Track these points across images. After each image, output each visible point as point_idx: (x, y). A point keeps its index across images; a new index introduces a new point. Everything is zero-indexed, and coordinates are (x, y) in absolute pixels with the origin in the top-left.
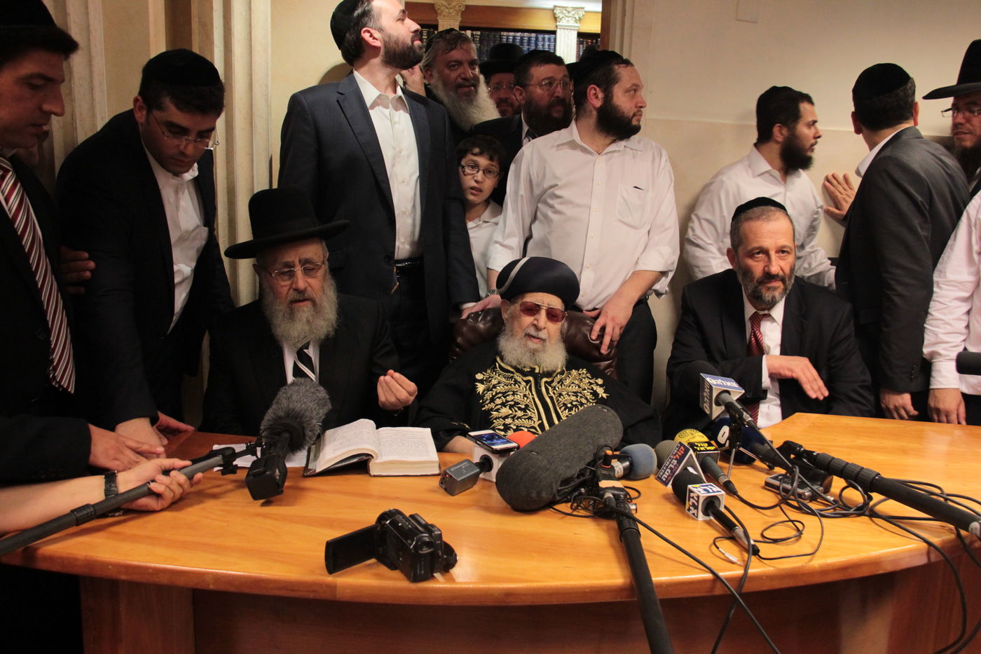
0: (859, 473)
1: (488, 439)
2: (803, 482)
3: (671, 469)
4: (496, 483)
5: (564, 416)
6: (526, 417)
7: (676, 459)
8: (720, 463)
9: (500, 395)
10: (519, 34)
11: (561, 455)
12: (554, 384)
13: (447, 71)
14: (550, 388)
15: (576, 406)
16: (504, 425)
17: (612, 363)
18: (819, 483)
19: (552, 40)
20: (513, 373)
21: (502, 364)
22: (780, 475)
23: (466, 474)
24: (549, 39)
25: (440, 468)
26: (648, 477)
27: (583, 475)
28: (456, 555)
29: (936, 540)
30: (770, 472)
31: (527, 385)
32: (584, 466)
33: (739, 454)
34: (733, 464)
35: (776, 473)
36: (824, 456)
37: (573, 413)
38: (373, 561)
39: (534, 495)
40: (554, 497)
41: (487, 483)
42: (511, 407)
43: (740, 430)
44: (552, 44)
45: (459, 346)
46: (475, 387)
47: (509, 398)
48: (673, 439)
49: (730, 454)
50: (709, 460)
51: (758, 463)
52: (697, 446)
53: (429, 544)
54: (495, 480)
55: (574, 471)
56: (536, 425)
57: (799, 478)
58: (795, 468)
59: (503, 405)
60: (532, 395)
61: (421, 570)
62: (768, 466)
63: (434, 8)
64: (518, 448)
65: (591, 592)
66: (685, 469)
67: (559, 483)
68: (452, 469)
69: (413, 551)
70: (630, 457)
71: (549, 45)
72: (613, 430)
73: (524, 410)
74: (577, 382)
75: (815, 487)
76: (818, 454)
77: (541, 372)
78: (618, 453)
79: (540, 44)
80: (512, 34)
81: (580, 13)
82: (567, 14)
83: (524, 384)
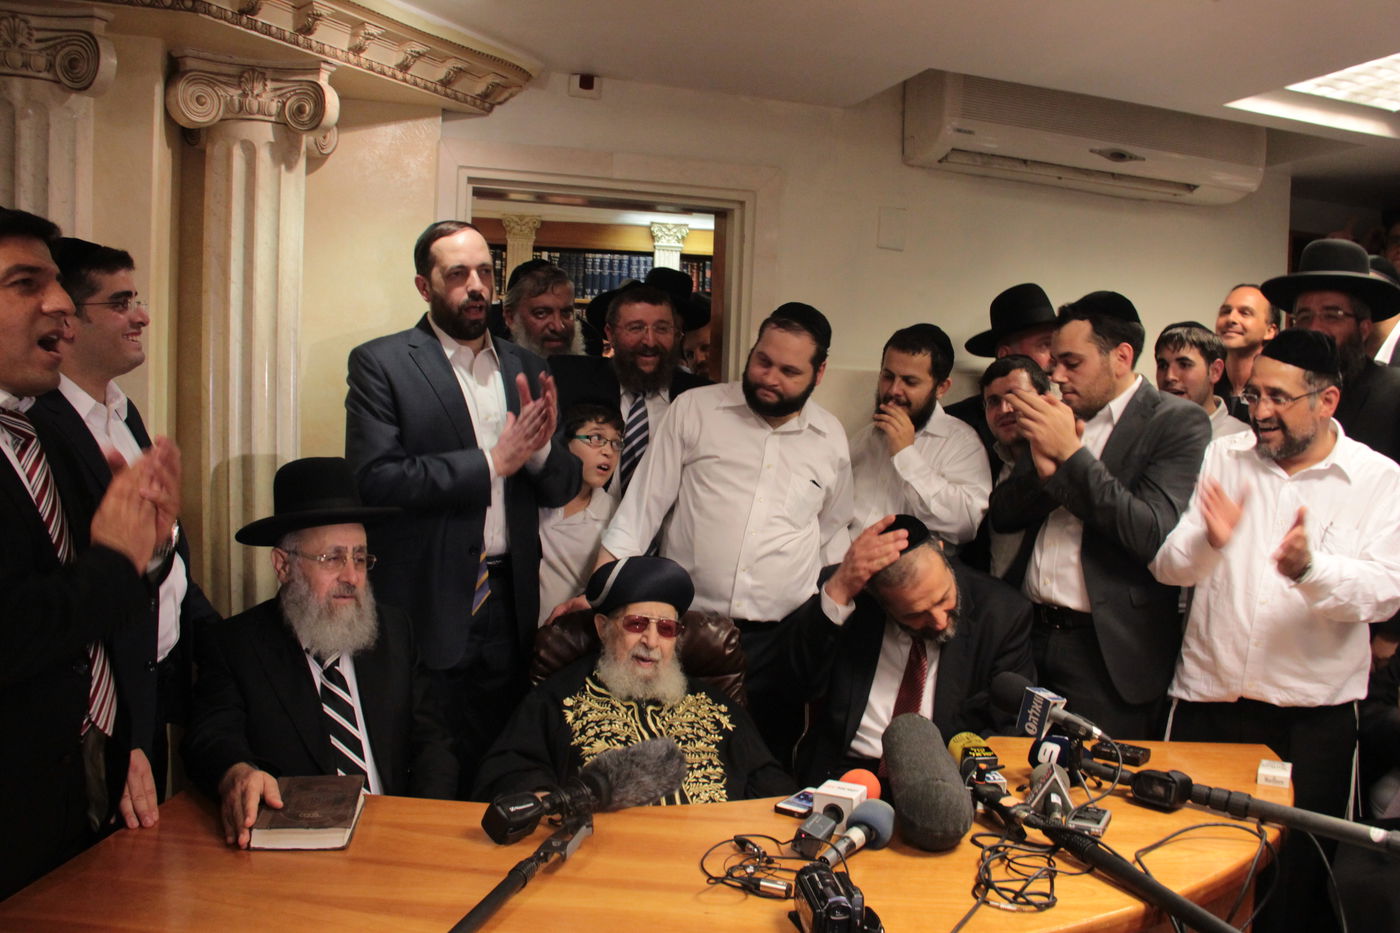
9: (592, 725)
10: (608, 256)
12: (662, 714)
13: (531, 318)
14: (658, 717)
15: (692, 740)
19: (649, 263)
20: (609, 697)
21: (594, 687)
24: (646, 263)
31: (628, 710)
42: (607, 739)
46: (563, 716)
47: (606, 728)
59: (598, 736)
60: (636, 722)
63: (501, 225)
74: (693, 709)
79: (634, 268)
80: (599, 256)
81: (684, 230)
82: (667, 232)
83: (625, 709)
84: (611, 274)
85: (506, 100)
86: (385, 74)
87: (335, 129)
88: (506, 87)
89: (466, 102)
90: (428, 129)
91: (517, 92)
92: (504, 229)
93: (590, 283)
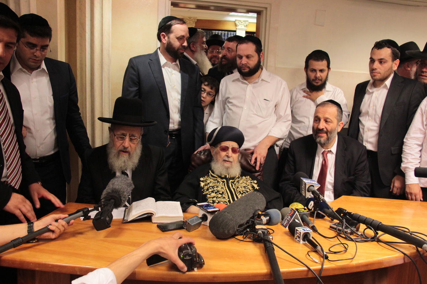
0: (372, 222)
1: (205, 207)
2: (347, 226)
3: (288, 220)
4: (209, 226)
6: (223, 197)
7: (290, 216)
8: (309, 218)
9: (211, 188)
10: (220, 32)
11: (238, 214)
12: (235, 183)
14: (233, 184)
15: (245, 193)
16: (213, 201)
17: (261, 173)
18: (354, 227)
20: (217, 178)
21: (212, 174)
22: (337, 223)
23: (195, 222)
25: (183, 218)
26: (277, 224)
27: (248, 223)
29: (407, 252)
30: (332, 222)
31: (223, 183)
32: (249, 219)
33: (318, 213)
34: (316, 218)
35: (334, 222)
36: (356, 214)
37: (243, 195)
39: (226, 232)
40: (235, 232)
41: (205, 227)
42: (216, 193)
43: (318, 203)
45: (193, 166)
46: (200, 184)
47: (215, 189)
48: (289, 207)
49: (314, 214)
50: (305, 216)
51: (326, 218)
52: (299, 210)
54: (208, 225)
55: (244, 221)
56: (227, 201)
57: (345, 224)
58: (344, 220)
59: (212, 192)
60: (225, 187)
62: (331, 219)
64: (219, 210)
65: (252, 276)
66: (294, 220)
67: (238, 226)
70: (269, 215)
72: (262, 202)
73: (222, 194)
74: (245, 182)
75: (352, 229)
76: (353, 214)
77: (229, 177)
78: (264, 213)
81: (247, 23)
82: (241, 23)
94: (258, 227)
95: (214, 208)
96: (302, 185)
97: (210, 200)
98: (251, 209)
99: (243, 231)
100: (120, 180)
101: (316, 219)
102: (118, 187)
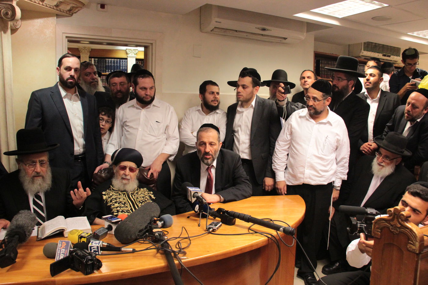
0: (244, 216)
1: (110, 218)
4: (115, 235)
5: (140, 205)
6: (125, 206)
9: (114, 199)
10: (113, 60)
11: (138, 221)
12: (134, 194)
13: (86, 77)
14: (133, 195)
15: (144, 202)
16: (117, 210)
19: (126, 62)
20: (118, 191)
21: (113, 188)
23: (103, 232)
24: (125, 61)
25: (92, 231)
26: (170, 226)
27: (147, 228)
28: (102, 263)
32: (147, 225)
33: (203, 214)
36: (232, 212)
37: (143, 204)
38: (69, 269)
39: (129, 237)
40: (137, 237)
41: (111, 235)
42: (119, 203)
43: (202, 206)
44: (126, 64)
46: (102, 197)
47: (118, 200)
51: (210, 217)
53: (91, 260)
54: (114, 233)
55: (144, 227)
56: (129, 209)
59: (116, 202)
60: (127, 198)
61: (89, 270)
62: (214, 218)
64: (122, 220)
65: (153, 270)
67: (138, 232)
68: (97, 231)
69: (85, 263)
70: (164, 219)
71: (125, 64)
72: (157, 210)
73: (124, 204)
74: (143, 193)
76: (230, 211)
78: (159, 219)
79: (121, 63)
80: (110, 59)
81: (136, 51)
82: (131, 52)
83: (123, 195)
84: (114, 65)
85: (77, 12)
86: (36, 3)
87: (20, 20)
88: (77, 8)
89: (64, 12)
90: (51, 21)
91: (80, 9)
92: (79, 51)
93: (107, 68)
94: (154, 230)
95: (118, 219)
96: (188, 193)
97: (115, 210)
98: (148, 216)
99: (143, 235)
100: (24, 215)
101: (201, 219)
102: (22, 222)
